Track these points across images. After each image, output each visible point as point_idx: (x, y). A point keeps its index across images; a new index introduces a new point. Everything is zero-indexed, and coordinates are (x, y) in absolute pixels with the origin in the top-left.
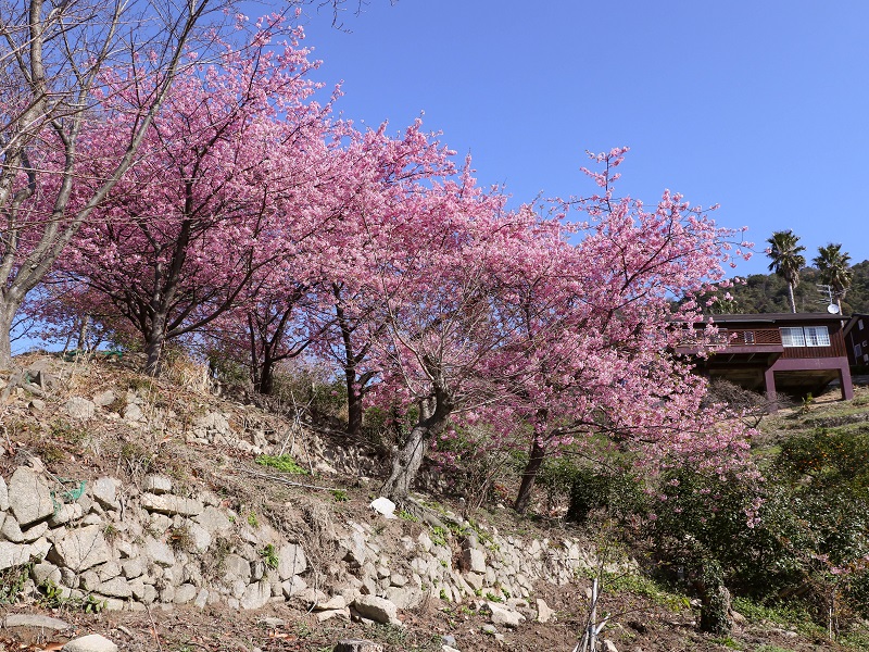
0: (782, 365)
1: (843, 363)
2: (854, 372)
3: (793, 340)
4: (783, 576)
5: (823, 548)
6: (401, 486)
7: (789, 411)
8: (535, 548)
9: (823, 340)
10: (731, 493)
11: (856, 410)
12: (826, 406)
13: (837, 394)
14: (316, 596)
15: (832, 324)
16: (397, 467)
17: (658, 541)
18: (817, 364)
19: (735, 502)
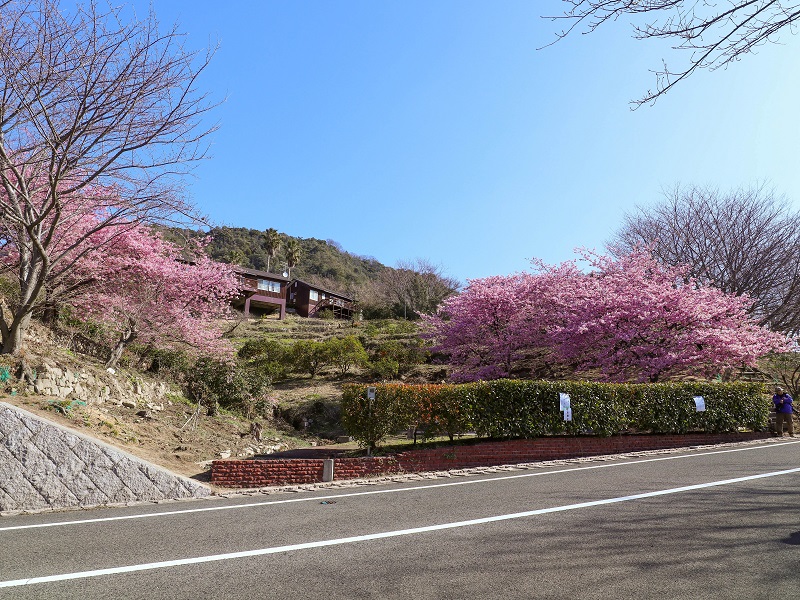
0: (255, 298)
1: (283, 302)
2: (287, 306)
3: (263, 286)
4: (236, 400)
5: (251, 392)
6: (114, 363)
7: (253, 321)
8: (153, 385)
9: (277, 289)
10: (222, 369)
11: (284, 326)
12: (270, 321)
13: (277, 316)
14: (115, 401)
15: (283, 283)
16: (113, 356)
17: (190, 383)
18: (272, 300)
19: (223, 373)
